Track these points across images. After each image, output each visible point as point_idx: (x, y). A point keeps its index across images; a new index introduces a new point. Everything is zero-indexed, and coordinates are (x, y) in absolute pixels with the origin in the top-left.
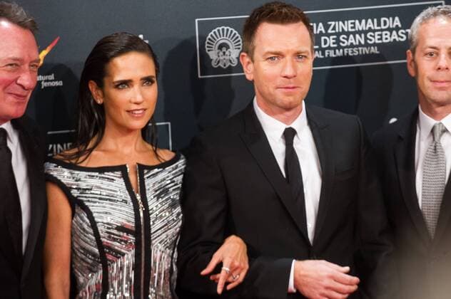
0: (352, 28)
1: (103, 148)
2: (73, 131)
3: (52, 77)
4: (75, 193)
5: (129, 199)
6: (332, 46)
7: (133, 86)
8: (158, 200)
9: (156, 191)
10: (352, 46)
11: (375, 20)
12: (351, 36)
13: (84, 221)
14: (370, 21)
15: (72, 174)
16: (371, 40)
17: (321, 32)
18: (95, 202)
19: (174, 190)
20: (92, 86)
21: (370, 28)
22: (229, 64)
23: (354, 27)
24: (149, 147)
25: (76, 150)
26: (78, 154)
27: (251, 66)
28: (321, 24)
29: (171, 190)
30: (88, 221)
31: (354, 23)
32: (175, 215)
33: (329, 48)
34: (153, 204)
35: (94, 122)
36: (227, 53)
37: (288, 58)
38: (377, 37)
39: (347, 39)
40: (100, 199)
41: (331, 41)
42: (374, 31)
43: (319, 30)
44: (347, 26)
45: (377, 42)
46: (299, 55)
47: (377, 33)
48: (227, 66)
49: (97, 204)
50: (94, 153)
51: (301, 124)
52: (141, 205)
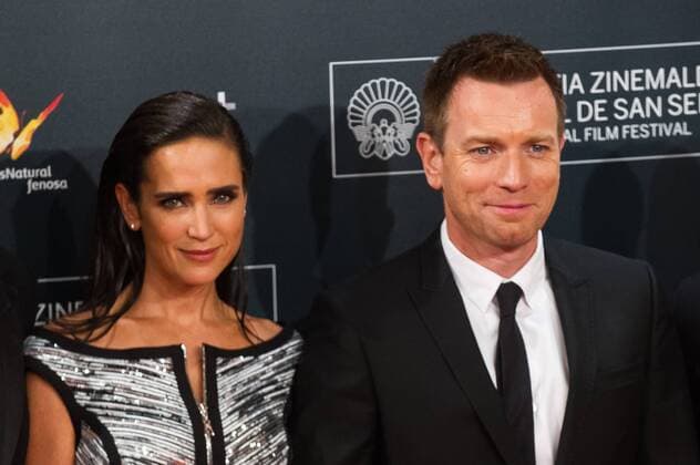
0: (638, 84)
1: (139, 314)
2: (86, 278)
3: (47, 172)
4: (82, 399)
5: (185, 414)
6: (597, 118)
7: (192, 204)
8: (241, 416)
9: (239, 400)
10: (637, 119)
11: (685, 70)
12: (637, 101)
13: (97, 454)
14: (673, 71)
15: (78, 361)
16: (675, 109)
17: (576, 91)
18: (120, 418)
19: (273, 399)
20: (122, 195)
21: (674, 85)
22: (394, 151)
23: (642, 83)
24: (231, 312)
25: (88, 315)
26: (93, 324)
27: (438, 160)
28: (576, 77)
29: (267, 398)
30: (105, 454)
31: (643, 76)
32: (273, 448)
33: (593, 123)
34: (230, 425)
35: (126, 262)
36: (390, 130)
37: (512, 150)
38: (687, 103)
39: (629, 107)
40: (129, 412)
41: (596, 110)
42: (682, 91)
43: (573, 87)
44: (629, 80)
45: (687, 112)
46: (534, 145)
47: (687, 96)
48: (389, 155)
49: (123, 422)
50: (122, 322)
51: (532, 276)
52: (208, 426)
